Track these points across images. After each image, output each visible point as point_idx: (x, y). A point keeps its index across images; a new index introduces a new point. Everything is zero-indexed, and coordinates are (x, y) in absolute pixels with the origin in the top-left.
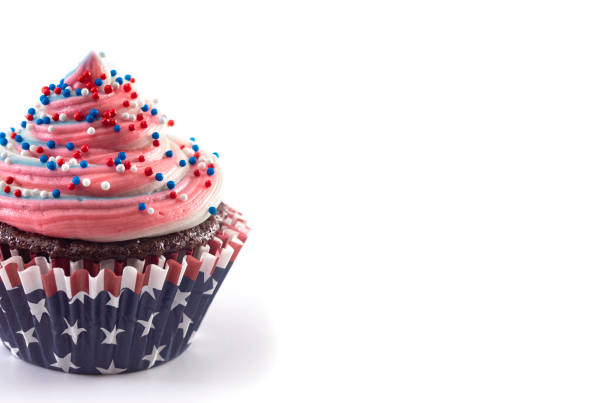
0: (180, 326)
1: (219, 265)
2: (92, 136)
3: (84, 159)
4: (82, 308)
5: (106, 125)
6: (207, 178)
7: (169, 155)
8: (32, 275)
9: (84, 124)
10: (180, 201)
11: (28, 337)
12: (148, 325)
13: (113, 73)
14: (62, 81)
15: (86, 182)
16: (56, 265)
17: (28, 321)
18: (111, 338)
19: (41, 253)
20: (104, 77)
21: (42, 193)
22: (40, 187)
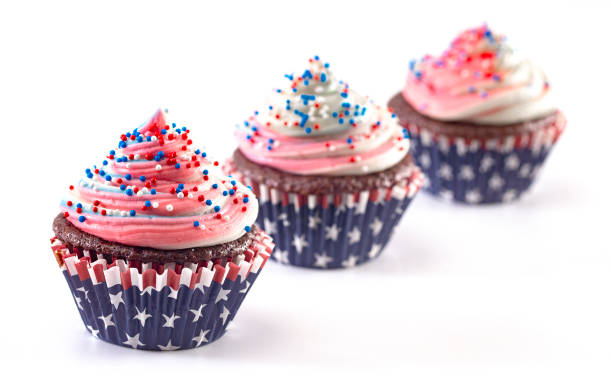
0: (221, 316)
1: (252, 271)
2: (159, 172)
3: (153, 188)
4: (150, 300)
5: (169, 163)
6: (243, 205)
7: (215, 187)
8: (113, 273)
9: (153, 162)
10: (224, 221)
11: (107, 321)
12: (198, 314)
13: (174, 126)
14: (135, 131)
15: (155, 205)
16: (132, 266)
17: (108, 308)
18: (170, 322)
19: (121, 257)
20: (167, 128)
21: (123, 212)
22: (121, 208)
